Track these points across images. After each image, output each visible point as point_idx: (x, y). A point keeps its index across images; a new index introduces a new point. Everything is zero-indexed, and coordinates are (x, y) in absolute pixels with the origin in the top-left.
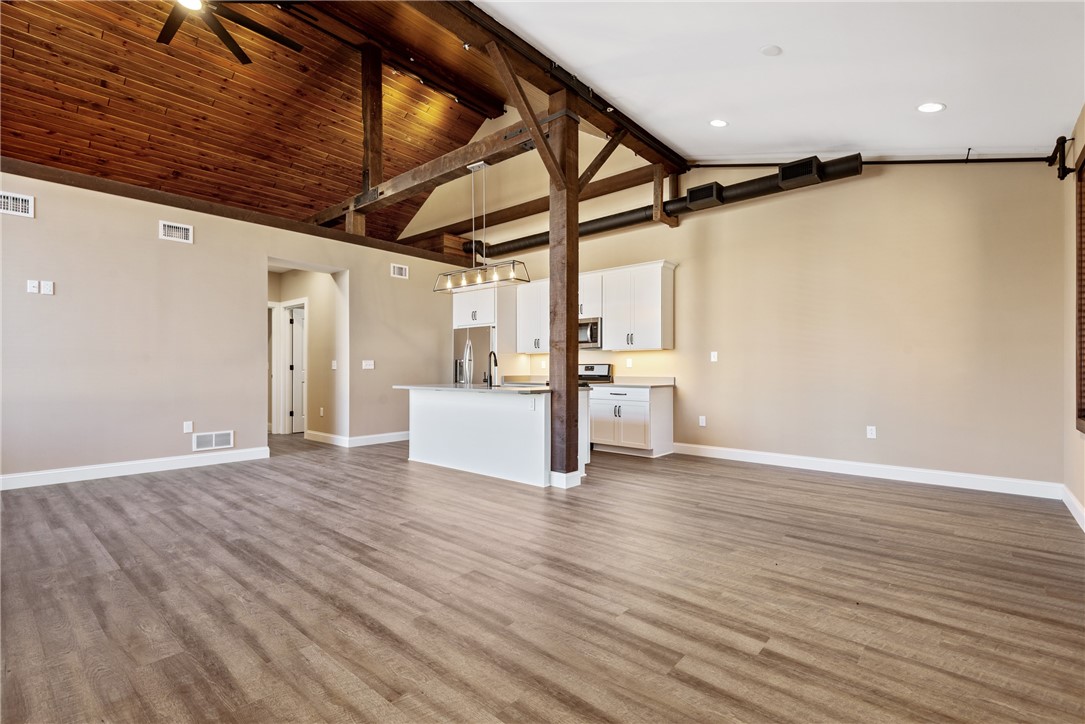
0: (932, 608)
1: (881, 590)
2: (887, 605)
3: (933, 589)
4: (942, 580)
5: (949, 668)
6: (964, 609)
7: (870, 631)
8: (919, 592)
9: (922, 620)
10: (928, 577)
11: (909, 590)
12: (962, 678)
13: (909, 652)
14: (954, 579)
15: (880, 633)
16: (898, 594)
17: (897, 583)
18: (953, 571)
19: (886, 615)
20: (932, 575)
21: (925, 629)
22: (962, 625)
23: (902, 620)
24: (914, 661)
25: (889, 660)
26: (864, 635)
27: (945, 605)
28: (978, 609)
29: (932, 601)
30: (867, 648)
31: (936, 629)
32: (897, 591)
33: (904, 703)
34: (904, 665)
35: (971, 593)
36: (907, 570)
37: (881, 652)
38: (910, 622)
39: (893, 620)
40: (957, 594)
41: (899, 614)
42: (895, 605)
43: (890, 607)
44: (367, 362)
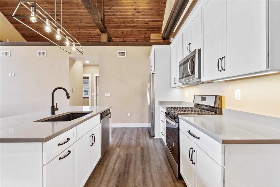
44: (107, 93)
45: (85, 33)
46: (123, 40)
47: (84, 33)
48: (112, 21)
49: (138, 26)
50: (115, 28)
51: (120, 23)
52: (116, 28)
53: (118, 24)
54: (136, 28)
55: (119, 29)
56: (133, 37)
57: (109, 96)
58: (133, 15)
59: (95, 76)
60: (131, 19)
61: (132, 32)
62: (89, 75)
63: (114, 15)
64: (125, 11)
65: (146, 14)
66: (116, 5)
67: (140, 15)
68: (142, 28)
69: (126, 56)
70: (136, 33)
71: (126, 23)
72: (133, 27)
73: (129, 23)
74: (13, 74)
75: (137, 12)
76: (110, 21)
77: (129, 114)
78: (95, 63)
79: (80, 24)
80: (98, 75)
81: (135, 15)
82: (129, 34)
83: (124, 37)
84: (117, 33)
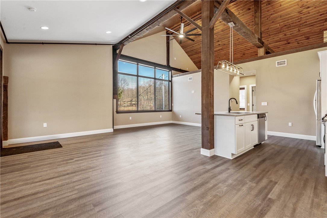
0: (48, 184)
1: (66, 181)
2: (61, 178)
3: (51, 192)
4: (49, 198)
5: (39, 173)
6: (38, 189)
7: (59, 171)
8: (55, 187)
9: (49, 179)
10: (56, 196)
11: (59, 186)
12: (36, 173)
13: (48, 171)
14: (45, 202)
15: (57, 171)
16: (61, 183)
17: (64, 187)
18: (47, 208)
19: (59, 175)
20: (55, 199)
21: (47, 177)
22: (38, 184)
23: (54, 176)
24: (47, 171)
25: (52, 168)
26: (60, 169)
27: (44, 187)
28: (33, 192)
29: (49, 187)
30: (57, 168)
31: (45, 179)
32: (62, 183)
33: (45, 165)
34: (48, 169)
35: (36, 198)
36: (65, 195)
37: (54, 169)
38: (52, 177)
39: (56, 175)
40: (41, 195)
41: (56, 177)
42: (59, 179)
43: (60, 178)
44: (264, 103)
45: (242, 48)
46: (285, 42)
47: (240, 48)
48: (271, 28)
49: (309, 21)
50: (274, 34)
51: (282, 27)
52: (276, 34)
53: (278, 28)
54: (307, 25)
55: (281, 32)
56: (302, 35)
57: (267, 105)
58: (299, 13)
59: (251, 86)
60: (297, 17)
61: (300, 30)
62: (245, 86)
63: (273, 22)
64: (288, 14)
65: (321, 4)
66: (275, 13)
67: (311, 9)
68: (316, 22)
69: (286, 64)
70: (306, 30)
71: (289, 24)
72: (301, 24)
73: (293, 23)
74: (194, 91)
75: (304, 8)
76: (268, 29)
77: (290, 124)
78: (252, 74)
79: (237, 42)
80: (255, 85)
81: (301, 12)
82: (295, 33)
83: (287, 39)
84: (278, 37)
